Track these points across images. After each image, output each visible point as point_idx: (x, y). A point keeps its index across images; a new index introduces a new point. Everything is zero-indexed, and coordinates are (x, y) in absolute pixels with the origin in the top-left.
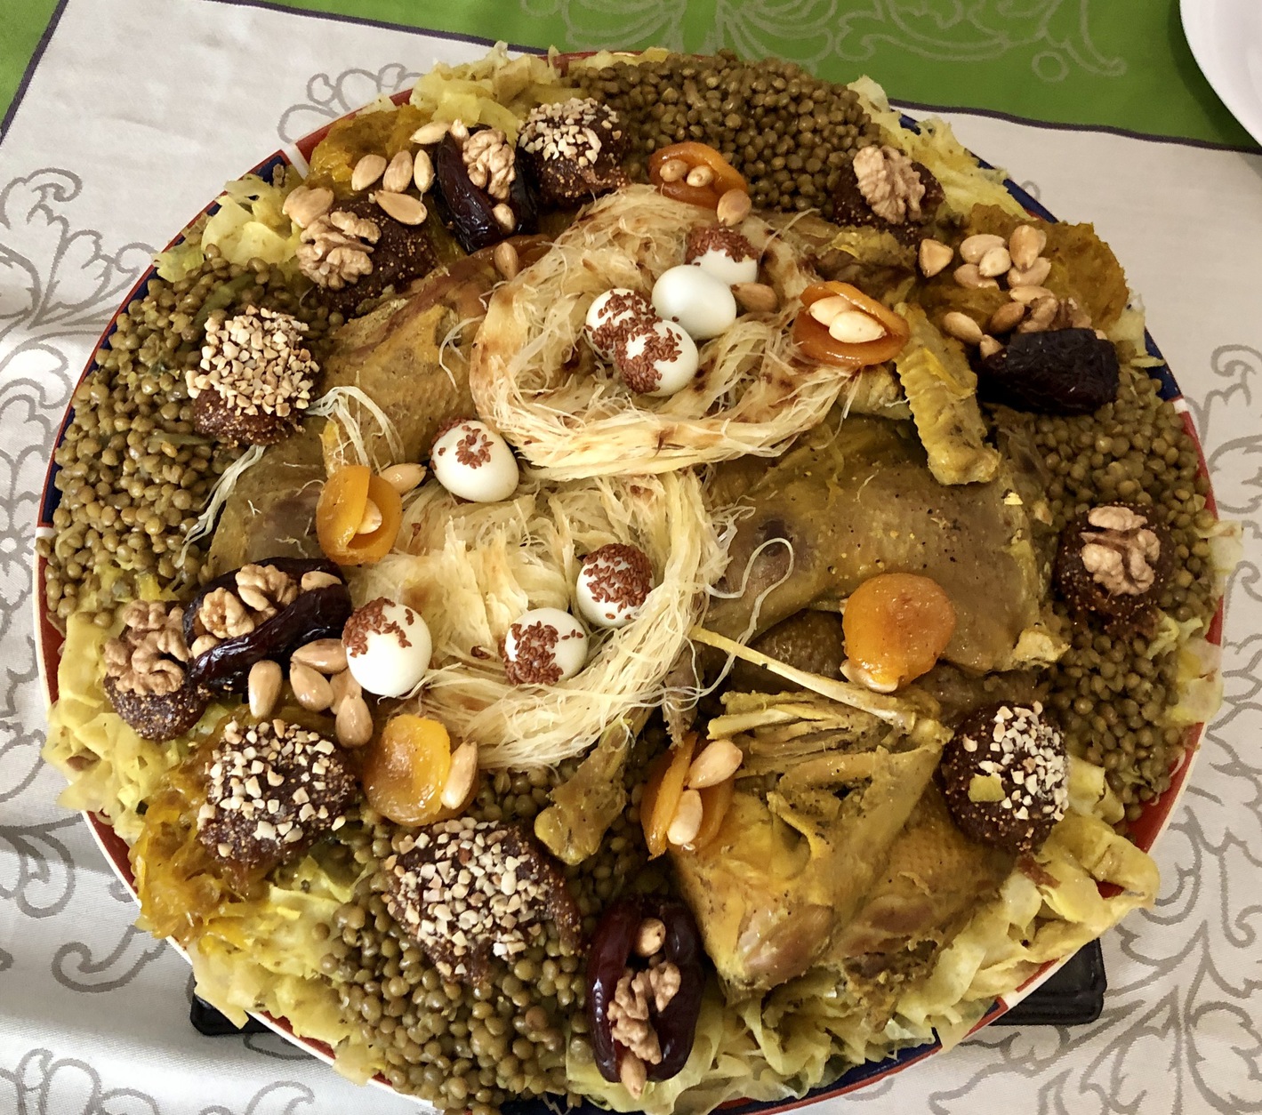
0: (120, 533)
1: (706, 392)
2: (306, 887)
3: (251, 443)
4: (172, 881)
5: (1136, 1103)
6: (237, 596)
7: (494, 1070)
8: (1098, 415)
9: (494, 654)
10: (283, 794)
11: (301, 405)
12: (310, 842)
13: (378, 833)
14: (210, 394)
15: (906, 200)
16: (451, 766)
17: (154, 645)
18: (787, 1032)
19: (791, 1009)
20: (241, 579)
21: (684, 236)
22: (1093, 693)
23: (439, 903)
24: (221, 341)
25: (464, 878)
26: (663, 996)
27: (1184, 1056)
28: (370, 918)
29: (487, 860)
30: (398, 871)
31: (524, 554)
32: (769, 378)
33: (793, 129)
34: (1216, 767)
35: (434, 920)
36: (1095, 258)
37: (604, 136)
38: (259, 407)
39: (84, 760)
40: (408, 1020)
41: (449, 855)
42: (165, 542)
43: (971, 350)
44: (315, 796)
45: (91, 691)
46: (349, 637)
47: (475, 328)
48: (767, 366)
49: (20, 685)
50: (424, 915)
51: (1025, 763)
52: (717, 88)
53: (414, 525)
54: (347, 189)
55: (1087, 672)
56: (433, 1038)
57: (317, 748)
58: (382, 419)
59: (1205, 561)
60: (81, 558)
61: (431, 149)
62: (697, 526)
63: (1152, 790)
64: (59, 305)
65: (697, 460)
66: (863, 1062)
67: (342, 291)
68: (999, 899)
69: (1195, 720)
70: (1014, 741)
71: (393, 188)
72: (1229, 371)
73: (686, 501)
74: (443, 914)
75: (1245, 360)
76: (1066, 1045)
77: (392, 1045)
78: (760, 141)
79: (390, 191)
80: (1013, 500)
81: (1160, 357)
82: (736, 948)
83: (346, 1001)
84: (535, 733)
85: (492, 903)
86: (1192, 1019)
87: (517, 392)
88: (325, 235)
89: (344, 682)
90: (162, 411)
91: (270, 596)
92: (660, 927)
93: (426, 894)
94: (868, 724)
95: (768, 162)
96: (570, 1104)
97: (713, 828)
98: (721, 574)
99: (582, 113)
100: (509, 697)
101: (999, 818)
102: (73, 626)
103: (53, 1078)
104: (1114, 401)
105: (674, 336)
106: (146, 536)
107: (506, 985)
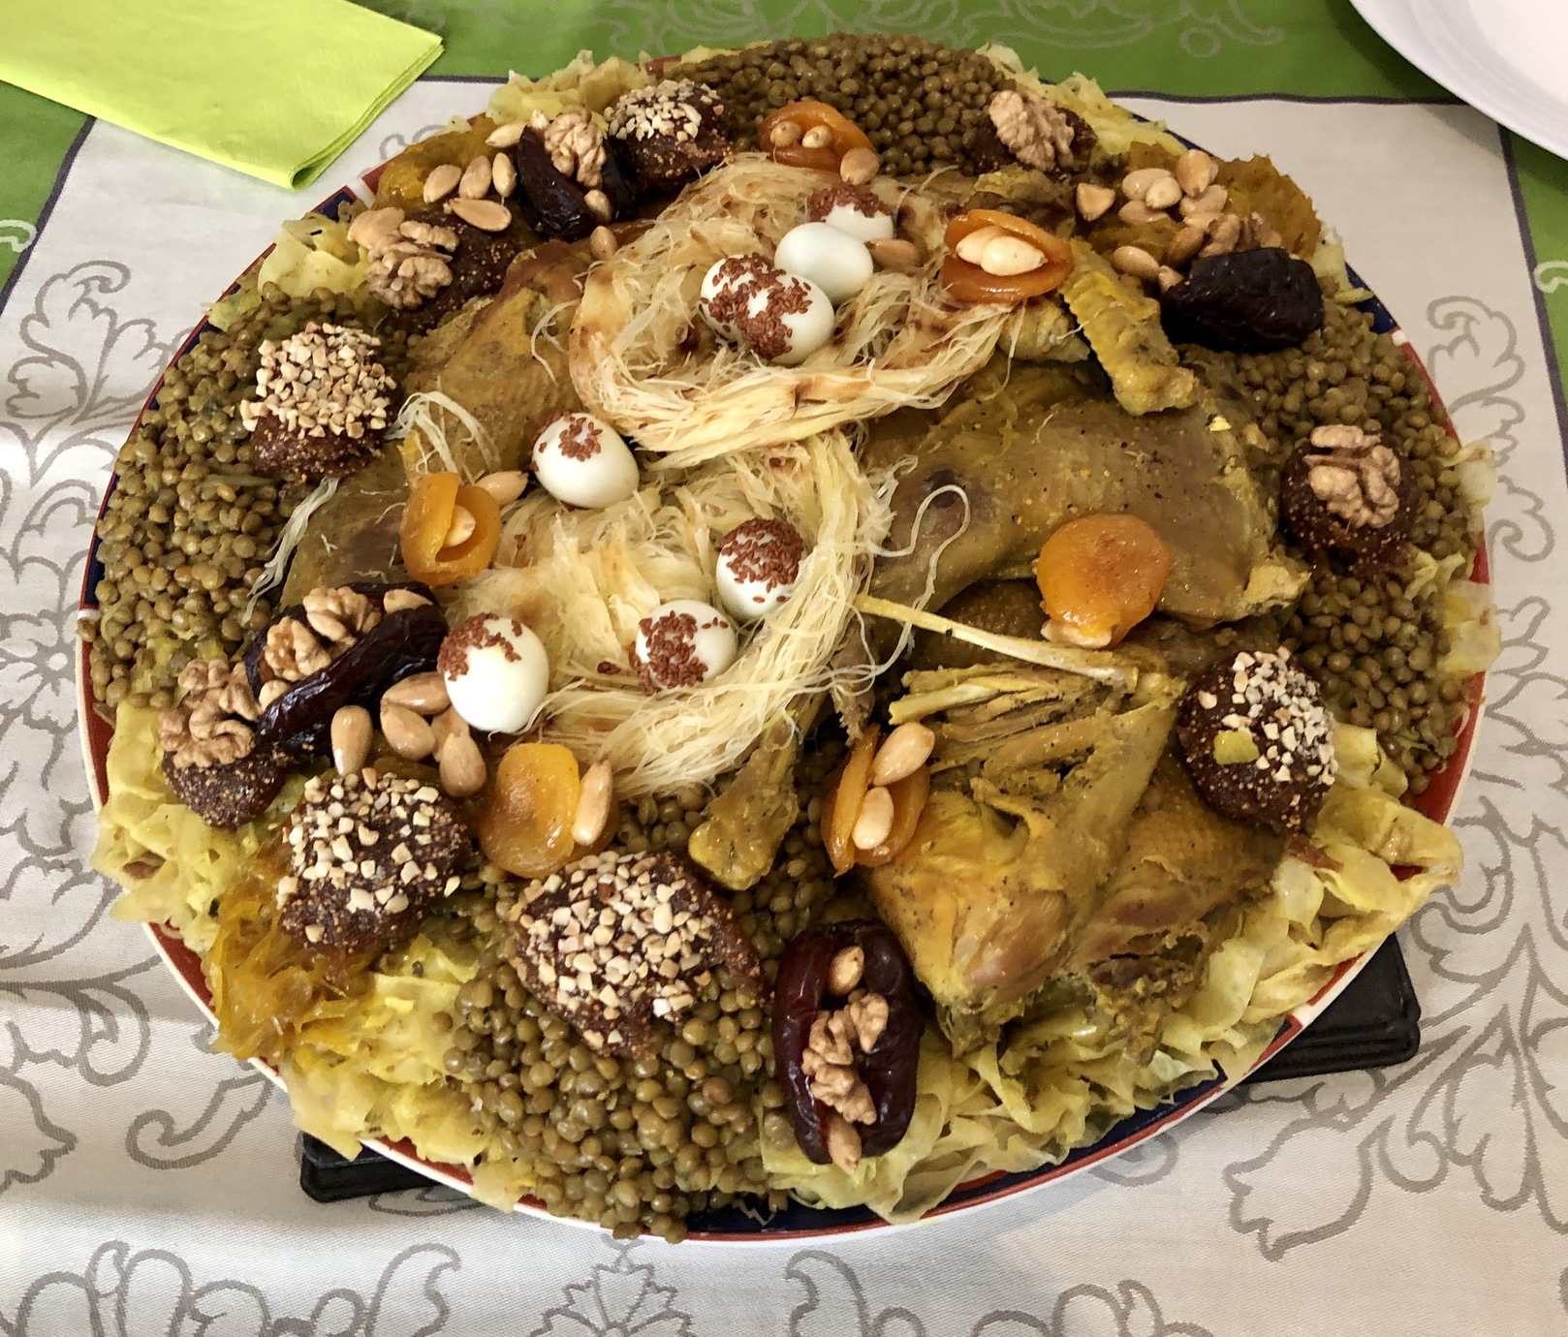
0: (175, 598)
1: (847, 346)
2: (419, 971)
3: (321, 476)
4: (252, 978)
5: (1480, 1150)
6: (305, 623)
7: (671, 1166)
8: (1305, 346)
9: (625, 665)
10: (380, 853)
11: (376, 425)
12: (420, 914)
13: (503, 892)
14: (269, 421)
15: (1054, 144)
16: (580, 792)
17: (215, 703)
18: (1034, 1081)
19: (1034, 1053)
20: (311, 604)
21: (805, 202)
22: (1349, 645)
23: (578, 952)
24: (278, 363)
25: (606, 918)
26: (868, 1032)
27: (1529, 1087)
28: (498, 994)
29: (633, 893)
30: (525, 921)
31: (650, 548)
32: (918, 325)
33: (919, 91)
34: (1508, 749)
35: (574, 974)
36: (1276, 190)
37: (705, 111)
38: (326, 428)
39: (144, 865)
40: (557, 1114)
41: (586, 892)
42: (226, 599)
43: (1150, 286)
44: (419, 853)
45: (149, 782)
46: (446, 657)
47: (571, 311)
48: (914, 313)
49: (77, 817)
50: (562, 970)
51: (1277, 714)
52: (828, 57)
53: (518, 537)
54: (419, 204)
55: (1336, 620)
56: (589, 1133)
57: (417, 796)
58: (470, 422)
59: (1455, 491)
60: (131, 634)
61: (510, 151)
62: (852, 486)
63: (1436, 754)
64: (109, 400)
65: (844, 417)
66: (1132, 1111)
67: (420, 308)
68: (1271, 895)
69: (1475, 670)
70: (1259, 689)
71: (470, 194)
72: (1450, 322)
73: (835, 462)
74: (585, 965)
75: (1466, 311)
76: (1382, 1089)
77: (540, 1152)
78: (882, 106)
79: (467, 197)
80: (1220, 424)
81: (1366, 288)
82: (952, 962)
83: (479, 1104)
84: (681, 745)
85: (645, 945)
86: (1531, 1042)
87: (625, 370)
88: (394, 247)
89: (447, 723)
90: (217, 455)
91: (347, 622)
92: (856, 951)
93: (561, 944)
94: (1082, 688)
95: (894, 129)
96: (774, 1207)
97: (910, 823)
98: (884, 532)
99: (677, 92)
100: (647, 707)
101: (1255, 781)
102: (125, 715)
103: (133, 1277)
104: (1321, 326)
105: (801, 285)
106: (205, 595)
107: (676, 1054)
